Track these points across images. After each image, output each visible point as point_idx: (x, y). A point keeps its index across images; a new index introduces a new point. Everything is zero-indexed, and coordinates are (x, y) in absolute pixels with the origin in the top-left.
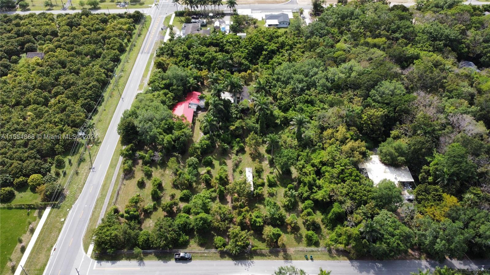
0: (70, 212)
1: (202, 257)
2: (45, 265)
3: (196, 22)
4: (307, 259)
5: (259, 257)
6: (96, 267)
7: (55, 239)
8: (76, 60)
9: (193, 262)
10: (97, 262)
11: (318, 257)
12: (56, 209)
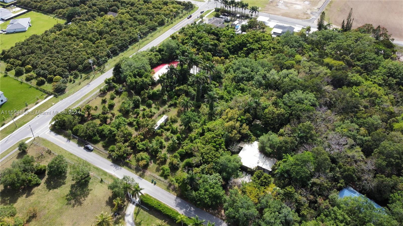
0: (60, 102)
1: (99, 153)
2: (28, 122)
3: (222, 18)
4: (152, 183)
5: (127, 168)
6: (48, 133)
8: (130, 22)
9: (92, 153)
10: (50, 131)
11: (160, 185)
12: (55, 98)
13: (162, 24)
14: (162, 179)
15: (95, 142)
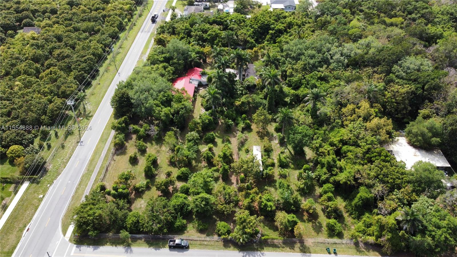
0: (51, 188)
1: (202, 245)
2: (15, 247)
3: (199, 5)
4: (330, 253)
5: (271, 248)
6: (74, 253)
7: (29, 218)
8: (73, 35)
9: (190, 251)
10: (77, 247)
11: (343, 251)
12: (34, 185)
13: (121, 28)
14: (336, 240)
15: (181, 230)
